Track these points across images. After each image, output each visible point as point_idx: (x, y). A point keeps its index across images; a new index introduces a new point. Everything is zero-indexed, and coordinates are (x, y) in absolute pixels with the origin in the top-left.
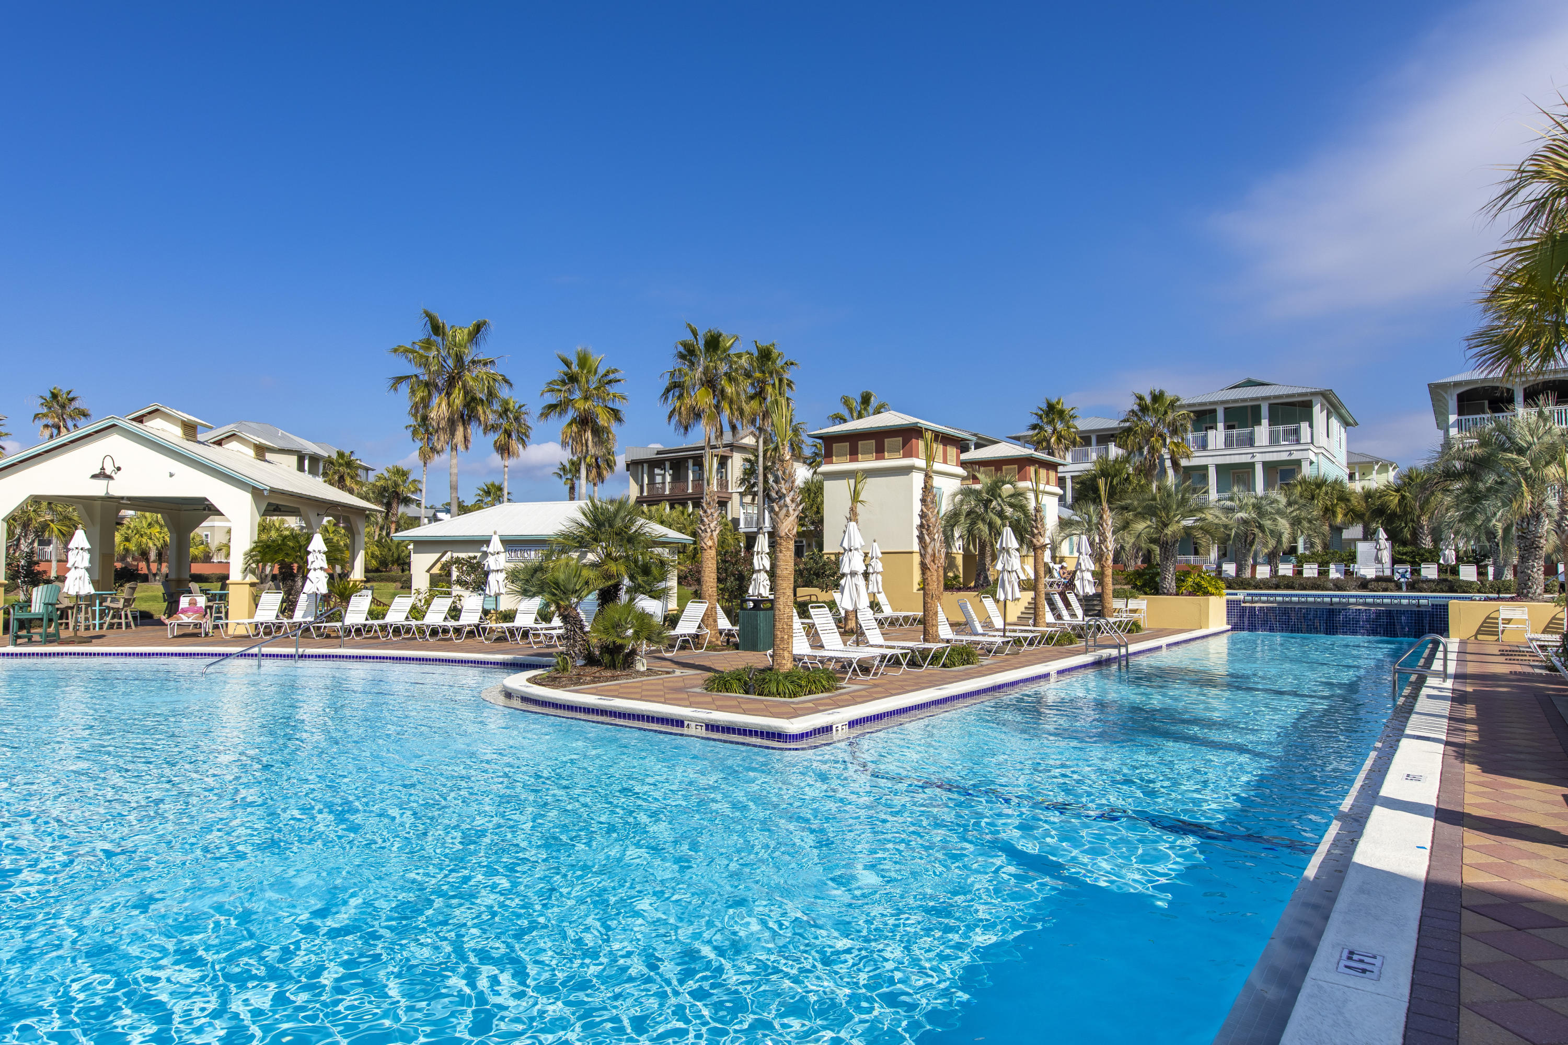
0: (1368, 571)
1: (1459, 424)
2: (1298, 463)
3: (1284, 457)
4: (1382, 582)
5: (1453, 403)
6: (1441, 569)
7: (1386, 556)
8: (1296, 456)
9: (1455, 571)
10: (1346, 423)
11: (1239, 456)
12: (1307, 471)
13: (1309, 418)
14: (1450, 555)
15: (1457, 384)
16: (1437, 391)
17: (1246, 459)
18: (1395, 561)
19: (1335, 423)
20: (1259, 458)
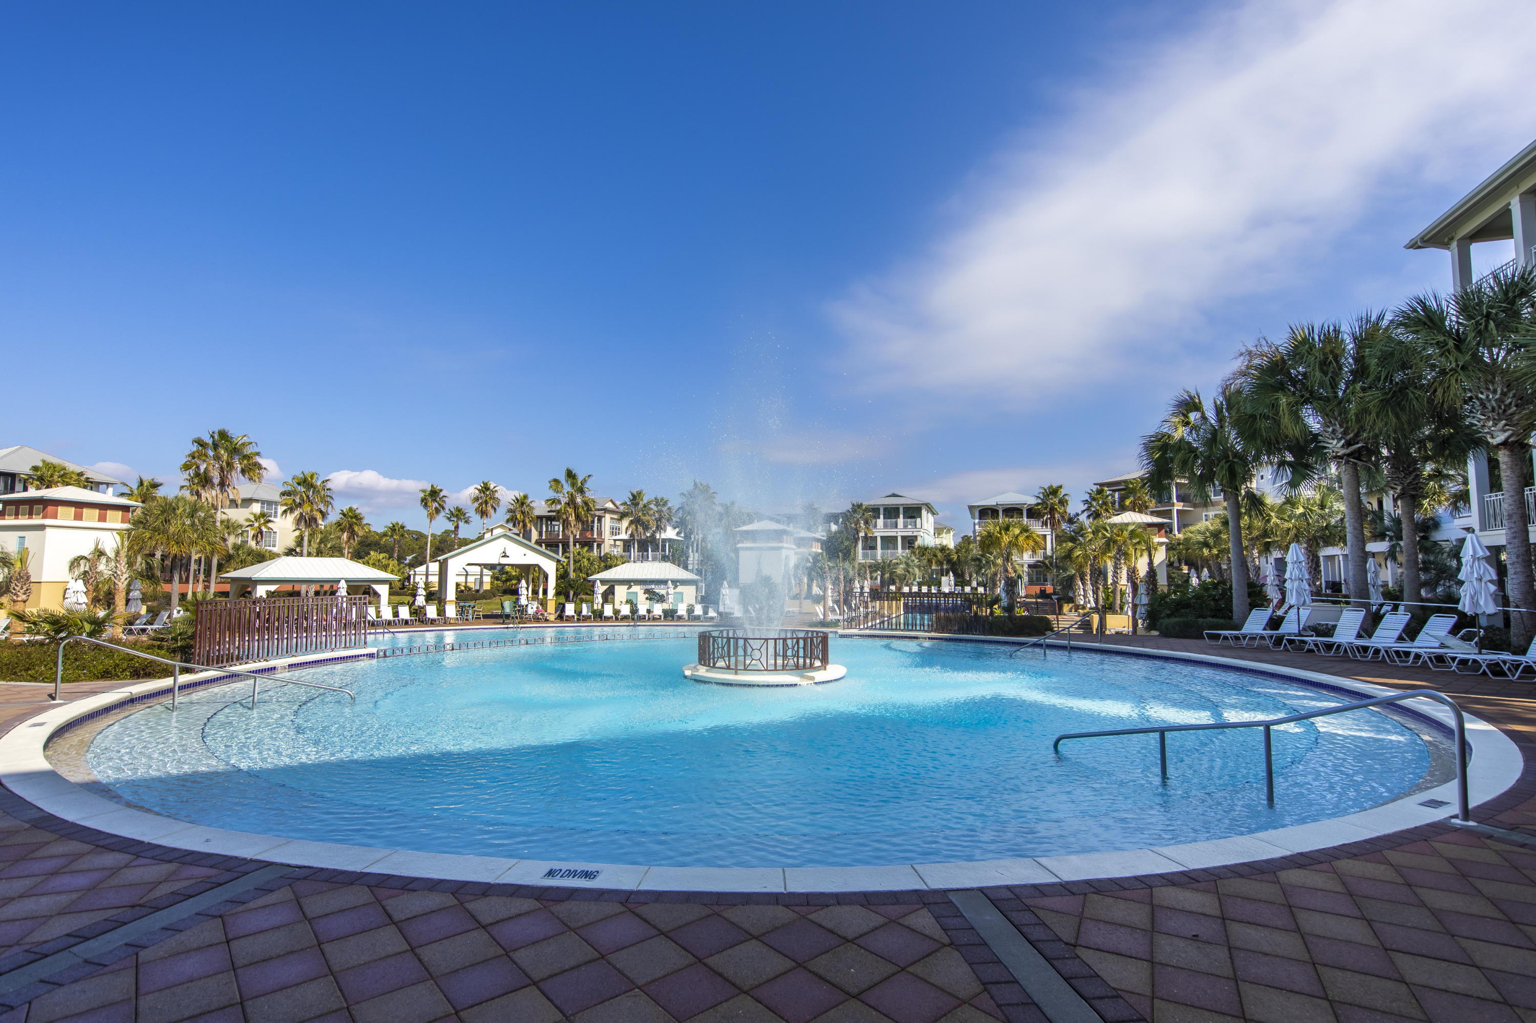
0: (946, 590)
1: (979, 524)
2: (916, 537)
3: (910, 534)
4: (951, 594)
5: (977, 514)
6: (972, 588)
7: (952, 583)
8: (915, 534)
9: (976, 589)
10: (933, 514)
11: (890, 533)
12: (919, 542)
13: (920, 517)
14: (974, 584)
15: (978, 506)
16: (971, 508)
17: (894, 534)
18: (956, 585)
19: (930, 515)
20: (900, 534)
